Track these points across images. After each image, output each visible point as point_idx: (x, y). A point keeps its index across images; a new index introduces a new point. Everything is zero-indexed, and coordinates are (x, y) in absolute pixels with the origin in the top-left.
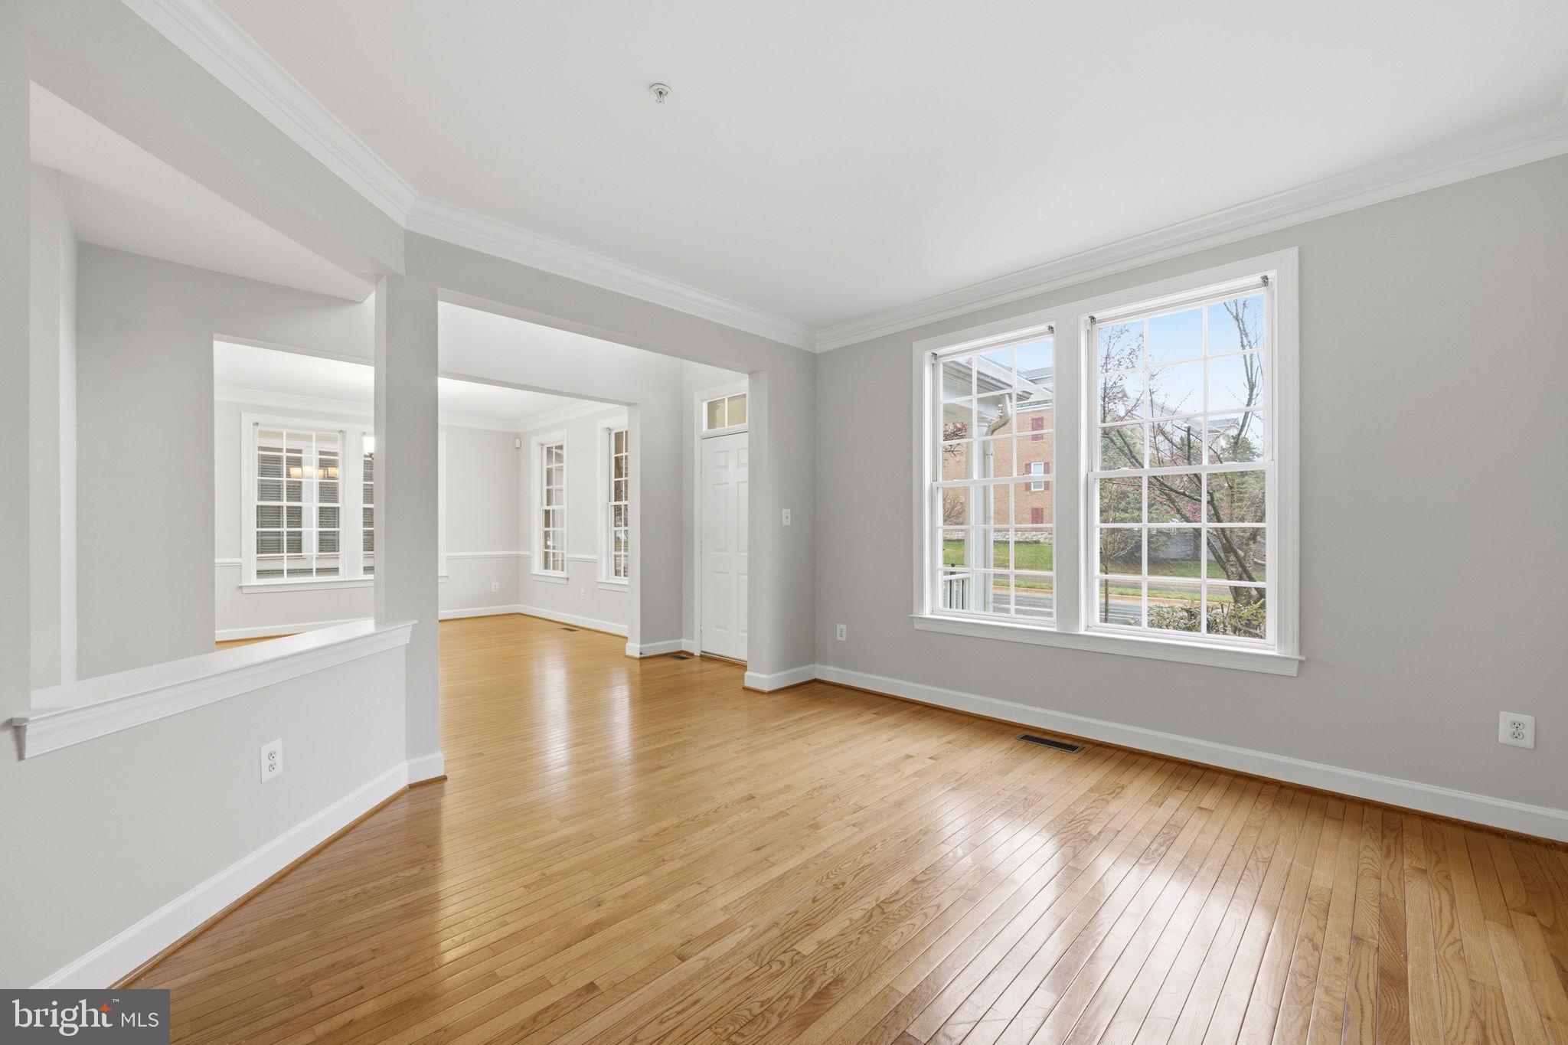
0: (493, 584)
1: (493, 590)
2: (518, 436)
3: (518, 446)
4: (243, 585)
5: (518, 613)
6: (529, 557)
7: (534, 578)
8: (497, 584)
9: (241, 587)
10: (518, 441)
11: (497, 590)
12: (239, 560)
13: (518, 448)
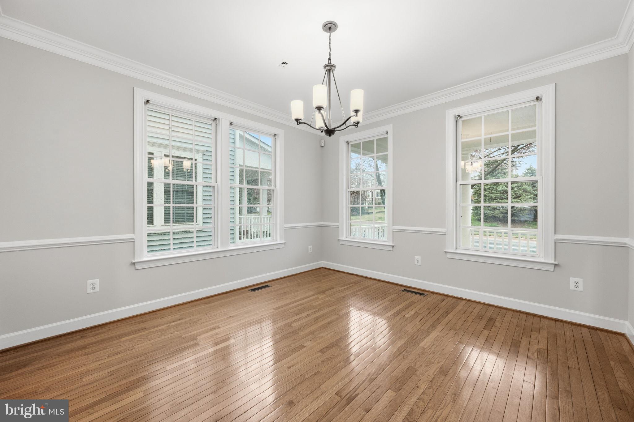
1: (309, 251)
3: (323, 145)
4: (136, 261)
5: (323, 268)
6: (338, 227)
7: (341, 243)
9: (134, 264)
10: (323, 141)
12: (131, 236)
13: (322, 147)
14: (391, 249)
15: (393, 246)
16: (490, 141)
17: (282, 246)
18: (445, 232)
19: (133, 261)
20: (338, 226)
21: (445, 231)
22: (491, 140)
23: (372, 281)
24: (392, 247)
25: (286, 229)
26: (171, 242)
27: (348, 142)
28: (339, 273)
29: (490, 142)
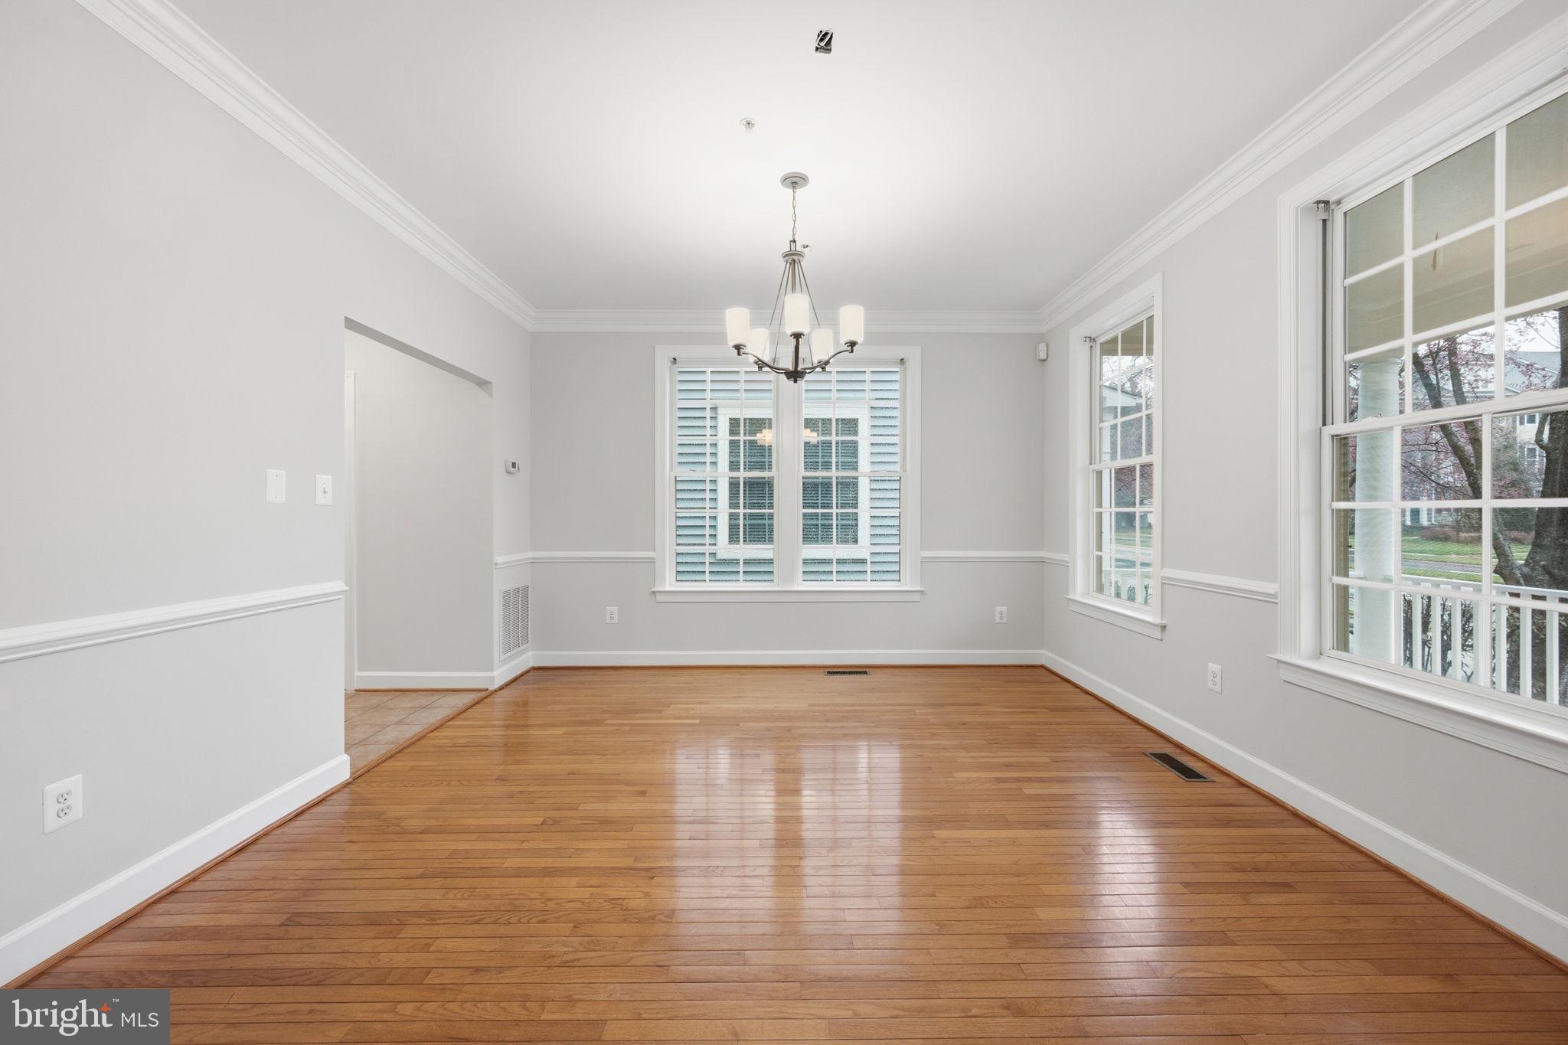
0: (998, 608)
1: (998, 620)
2: (1042, 338)
3: (1043, 356)
4: (656, 590)
5: (1042, 667)
6: (1064, 565)
7: (1073, 607)
8: (1004, 608)
10: (1042, 347)
11: (1005, 621)
14: (1157, 634)
15: (1164, 627)
16: (1434, 266)
17: (917, 597)
18: (1274, 596)
19: (653, 590)
20: (1066, 562)
21: (1272, 592)
22: (1434, 260)
23: (1118, 715)
24: (1160, 629)
25: (925, 561)
26: (707, 568)
27: (1092, 340)
28: (1067, 685)
29: (1432, 268)
